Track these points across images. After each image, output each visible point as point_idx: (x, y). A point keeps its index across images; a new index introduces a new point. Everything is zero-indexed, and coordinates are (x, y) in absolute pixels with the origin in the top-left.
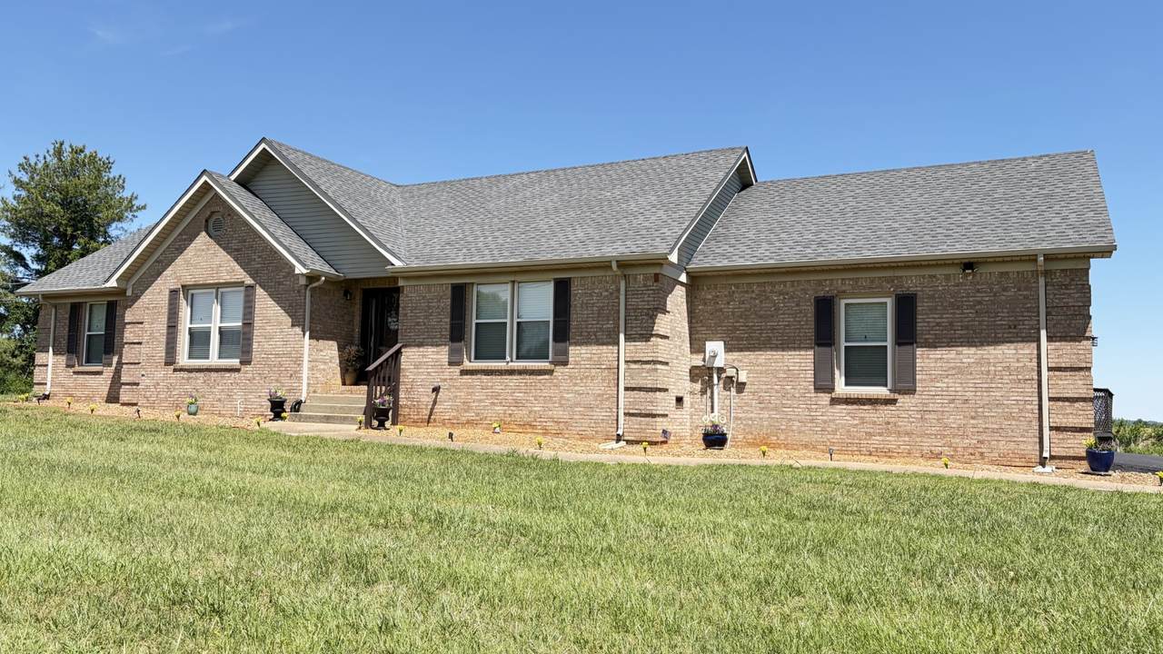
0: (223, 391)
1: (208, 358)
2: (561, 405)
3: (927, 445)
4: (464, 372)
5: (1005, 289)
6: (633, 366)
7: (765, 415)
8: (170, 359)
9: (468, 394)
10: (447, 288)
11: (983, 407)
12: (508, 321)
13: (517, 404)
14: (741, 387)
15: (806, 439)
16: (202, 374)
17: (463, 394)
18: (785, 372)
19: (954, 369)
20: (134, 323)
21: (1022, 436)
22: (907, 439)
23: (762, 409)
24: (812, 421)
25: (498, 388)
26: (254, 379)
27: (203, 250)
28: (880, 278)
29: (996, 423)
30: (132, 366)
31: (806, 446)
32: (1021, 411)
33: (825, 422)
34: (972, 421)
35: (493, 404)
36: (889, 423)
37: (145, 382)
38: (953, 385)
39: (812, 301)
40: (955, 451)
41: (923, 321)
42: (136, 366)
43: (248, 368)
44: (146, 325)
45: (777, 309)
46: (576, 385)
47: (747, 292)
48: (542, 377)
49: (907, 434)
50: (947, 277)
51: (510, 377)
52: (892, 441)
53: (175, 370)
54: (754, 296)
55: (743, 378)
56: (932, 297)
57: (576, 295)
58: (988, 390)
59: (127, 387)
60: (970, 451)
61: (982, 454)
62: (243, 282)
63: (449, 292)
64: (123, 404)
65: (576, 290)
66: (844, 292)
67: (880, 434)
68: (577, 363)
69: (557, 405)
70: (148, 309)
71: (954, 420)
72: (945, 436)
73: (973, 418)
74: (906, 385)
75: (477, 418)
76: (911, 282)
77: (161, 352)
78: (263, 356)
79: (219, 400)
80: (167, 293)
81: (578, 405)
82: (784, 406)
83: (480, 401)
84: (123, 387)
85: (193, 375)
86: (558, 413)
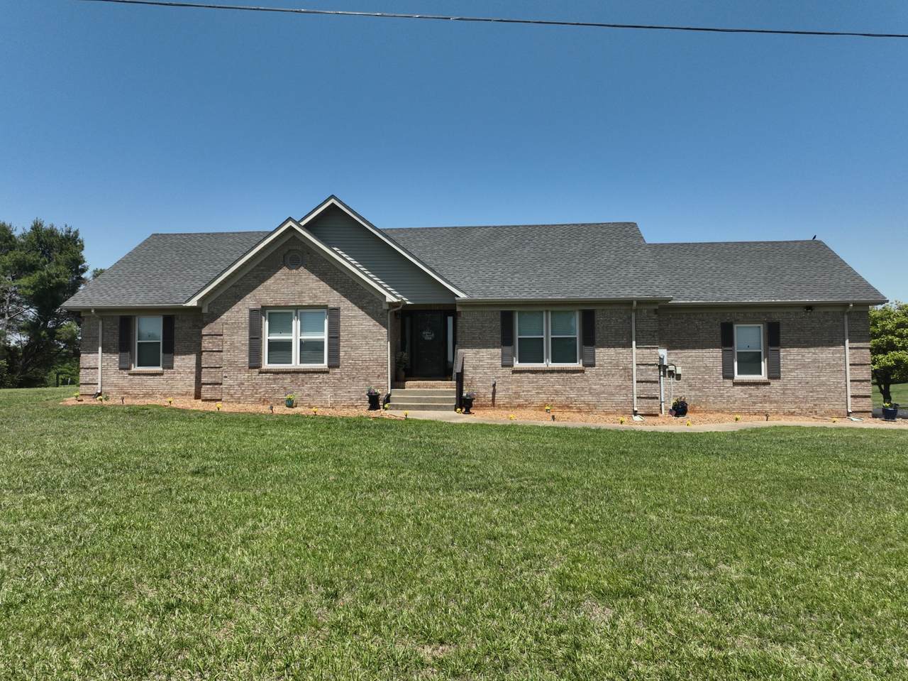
0: (312, 388)
1: (291, 363)
2: (591, 393)
3: (787, 407)
4: (515, 372)
5: (827, 321)
6: (641, 367)
7: (693, 393)
8: (255, 363)
9: (518, 387)
10: (497, 314)
11: (816, 386)
12: (544, 337)
13: (557, 393)
14: (678, 377)
15: (717, 407)
16: (289, 376)
17: (513, 387)
18: (704, 367)
19: (800, 364)
20: (212, 335)
21: (837, 401)
22: (775, 405)
23: (690, 390)
24: (721, 396)
25: (541, 382)
26: (343, 379)
27: (283, 279)
28: (759, 313)
29: (823, 394)
30: (212, 370)
31: (718, 411)
32: (836, 387)
33: (729, 397)
34: (811, 394)
35: (538, 393)
36: (765, 396)
37: (227, 382)
38: (800, 374)
39: (719, 324)
40: (802, 410)
41: (783, 337)
42: (218, 370)
43: (337, 370)
44: (225, 337)
45: (699, 329)
46: (600, 380)
47: (679, 319)
48: (575, 375)
49: (776, 402)
50: (796, 313)
51: (552, 375)
52: (767, 407)
53: (260, 373)
54: (683, 321)
55: (679, 371)
56: (788, 324)
57: (598, 321)
58: (819, 376)
59: (208, 386)
60: (810, 410)
61: (816, 412)
62: (327, 306)
63: (499, 317)
64: (206, 400)
65: (599, 318)
66: (738, 320)
67: (761, 403)
68: (601, 365)
69: (587, 393)
70: (227, 324)
71: (801, 394)
72: (796, 403)
73: (811, 392)
74: (775, 374)
75: (527, 403)
76: (776, 317)
77: (244, 358)
78: (350, 361)
79: (309, 395)
80: (247, 312)
81: (604, 392)
82: (704, 387)
83: (528, 391)
84: (203, 386)
85: (280, 376)
86: (588, 398)
